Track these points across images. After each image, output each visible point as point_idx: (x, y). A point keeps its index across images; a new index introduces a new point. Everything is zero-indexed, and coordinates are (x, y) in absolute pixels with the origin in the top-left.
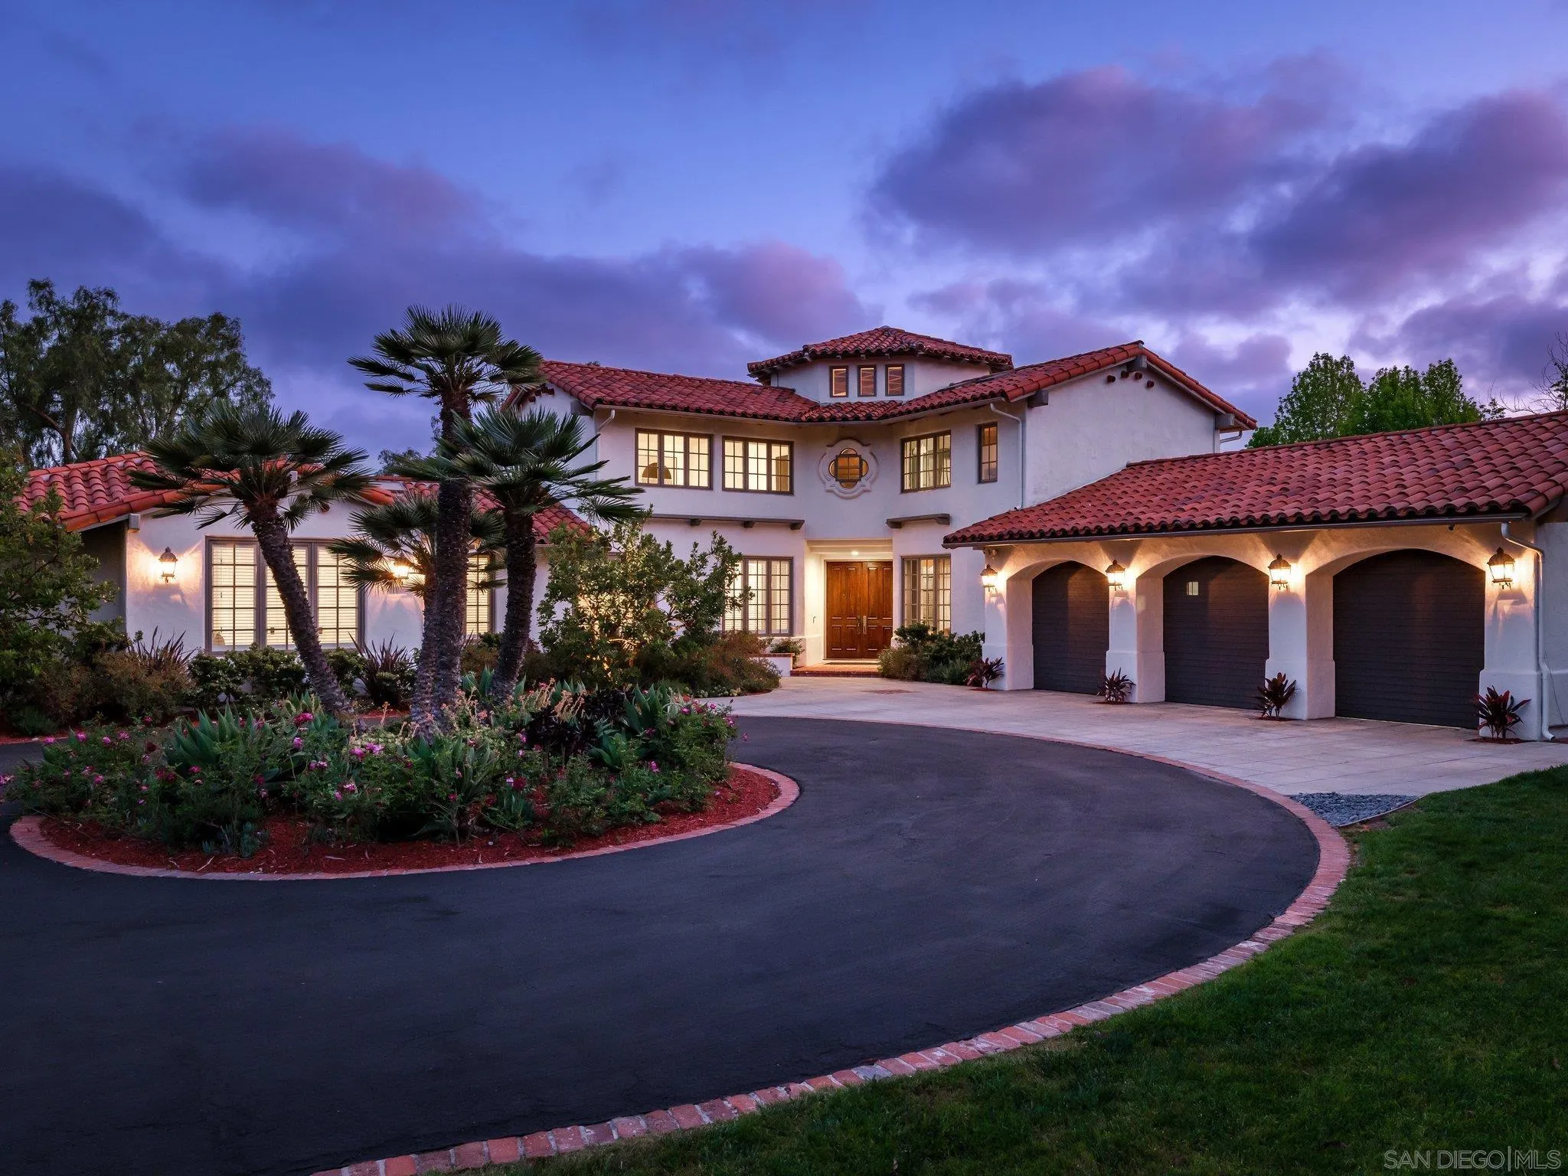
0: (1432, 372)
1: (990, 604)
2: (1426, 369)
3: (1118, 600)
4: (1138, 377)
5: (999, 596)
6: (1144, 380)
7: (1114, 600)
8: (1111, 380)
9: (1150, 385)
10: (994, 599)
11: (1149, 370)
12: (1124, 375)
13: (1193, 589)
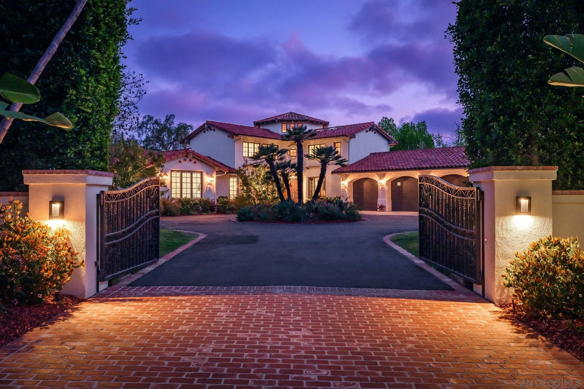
0: (418, 124)
1: (343, 189)
2: (417, 123)
3: (381, 187)
4: (373, 131)
5: (346, 187)
6: (374, 132)
7: (380, 187)
8: (367, 131)
9: (375, 133)
10: (344, 188)
11: (376, 130)
12: (370, 130)
13: (399, 184)
